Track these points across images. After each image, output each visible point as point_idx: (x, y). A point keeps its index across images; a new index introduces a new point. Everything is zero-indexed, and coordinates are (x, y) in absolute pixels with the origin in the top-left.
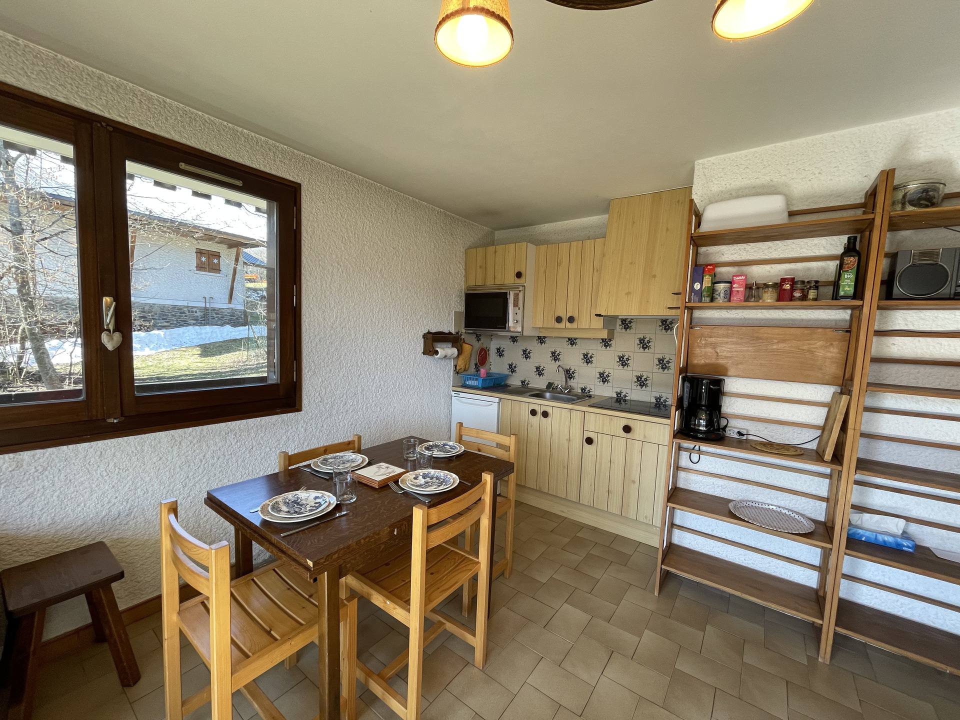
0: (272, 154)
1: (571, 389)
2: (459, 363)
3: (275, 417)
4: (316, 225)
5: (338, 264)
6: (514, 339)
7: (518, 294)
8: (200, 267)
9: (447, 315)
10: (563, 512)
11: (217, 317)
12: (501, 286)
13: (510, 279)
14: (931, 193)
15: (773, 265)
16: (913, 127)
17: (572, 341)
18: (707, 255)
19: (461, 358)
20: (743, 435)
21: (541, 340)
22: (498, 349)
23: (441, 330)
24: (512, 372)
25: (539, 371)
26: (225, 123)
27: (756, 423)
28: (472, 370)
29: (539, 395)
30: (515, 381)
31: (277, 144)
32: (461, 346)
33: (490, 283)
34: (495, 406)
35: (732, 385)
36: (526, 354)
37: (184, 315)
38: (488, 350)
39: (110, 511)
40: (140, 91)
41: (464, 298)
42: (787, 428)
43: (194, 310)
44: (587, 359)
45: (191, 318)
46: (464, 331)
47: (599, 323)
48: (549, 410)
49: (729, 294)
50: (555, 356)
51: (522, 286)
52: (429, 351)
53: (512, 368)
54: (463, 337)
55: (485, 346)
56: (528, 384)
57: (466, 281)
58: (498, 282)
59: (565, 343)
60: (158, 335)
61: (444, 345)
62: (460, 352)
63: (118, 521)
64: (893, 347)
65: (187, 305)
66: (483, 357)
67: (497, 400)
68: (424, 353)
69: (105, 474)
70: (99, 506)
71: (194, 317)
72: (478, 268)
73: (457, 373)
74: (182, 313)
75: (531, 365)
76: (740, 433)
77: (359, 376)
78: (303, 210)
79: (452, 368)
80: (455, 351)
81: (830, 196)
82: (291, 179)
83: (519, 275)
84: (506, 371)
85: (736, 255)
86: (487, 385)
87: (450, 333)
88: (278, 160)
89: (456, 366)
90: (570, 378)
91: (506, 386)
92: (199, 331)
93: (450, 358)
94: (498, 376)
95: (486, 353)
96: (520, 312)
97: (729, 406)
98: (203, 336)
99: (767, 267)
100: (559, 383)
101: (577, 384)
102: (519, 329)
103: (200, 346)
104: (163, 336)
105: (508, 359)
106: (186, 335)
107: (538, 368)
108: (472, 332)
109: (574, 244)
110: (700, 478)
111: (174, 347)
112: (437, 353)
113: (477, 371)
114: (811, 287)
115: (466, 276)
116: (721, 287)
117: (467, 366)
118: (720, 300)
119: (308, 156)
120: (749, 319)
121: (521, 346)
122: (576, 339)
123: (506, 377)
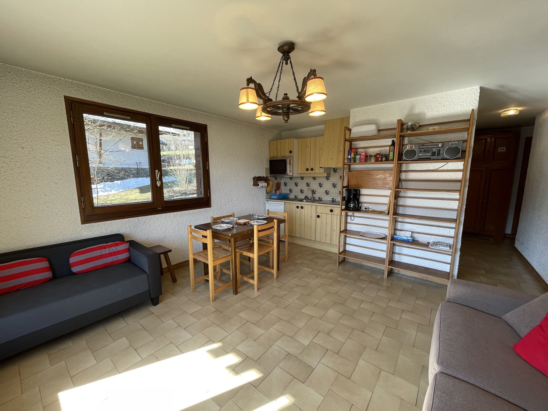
0: (197, 116)
1: (314, 198)
2: (268, 189)
3: (203, 209)
4: (213, 139)
5: (221, 153)
6: (291, 178)
7: (290, 160)
8: (133, 147)
9: (262, 169)
10: (310, 245)
11: (144, 173)
12: (284, 157)
13: (287, 154)
14: (413, 126)
15: (375, 148)
16: (414, 101)
17: (314, 178)
18: (355, 144)
19: (269, 187)
20: (367, 209)
21: (302, 178)
22: (285, 183)
23: (260, 176)
24: (291, 192)
25: (302, 191)
26: (184, 108)
27: (371, 205)
28: (274, 192)
29: (301, 200)
30: (292, 196)
31: (199, 112)
32: (269, 182)
33: (279, 156)
34: (283, 205)
35: (364, 191)
36: (296, 185)
37: (127, 172)
38: (281, 184)
39: (160, 237)
40: (161, 103)
41: (269, 162)
42: (381, 206)
43: (132, 169)
44: (321, 185)
45: (131, 174)
46: (269, 176)
47: (322, 171)
48: (304, 206)
49: (360, 159)
50: (308, 185)
51: (292, 156)
52: (256, 184)
53: (291, 191)
54: (269, 178)
55: (279, 182)
56: (297, 197)
57: (270, 155)
58: (283, 155)
59: (312, 179)
60: (117, 184)
61: (261, 182)
62: (268, 185)
63: (162, 240)
64: (409, 176)
65: (128, 167)
66: (278, 186)
67: (283, 203)
68: (254, 185)
69: (158, 225)
70: (157, 235)
71: (132, 173)
72: (274, 149)
73: (268, 193)
74: (126, 172)
75: (298, 189)
76: (366, 208)
77: (230, 195)
78: (208, 134)
79: (265, 191)
80: (266, 184)
81: (391, 124)
82: (204, 123)
83: (291, 152)
84: (288, 192)
85: (364, 145)
86: (280, 198)
87: (264, 177)
88: (199, 117)
89: (267, 191)
90: (314, 194)
91: (288, 198)
92: (136, 180)
93: (264, 187)
94: (284, 194)
95: (280, 185)
96: (291, 167)
97: (363, 199)
98: (139, 183)
99: (374, 149)
100: (309, 196)
101: (317, 196)
102: (291, 174)
103: (139, 188)
104: (120, 184)
105: (288, 187)
106: (131, 182)
107: (301, 190)
108: (273, 176)
109: (312, 138)
110: (354, 225)
111: (125, 189)
112: (259, 185)
113: (276, 192)
114: (383, 156)
115: (269, 153)
116: (358, 157)
117: (271, 191)
118: (358, 161)
119: (209, 114)
120: (369, 168)
121: (294, 181)
122: (316, 177)
123: (288, 194)
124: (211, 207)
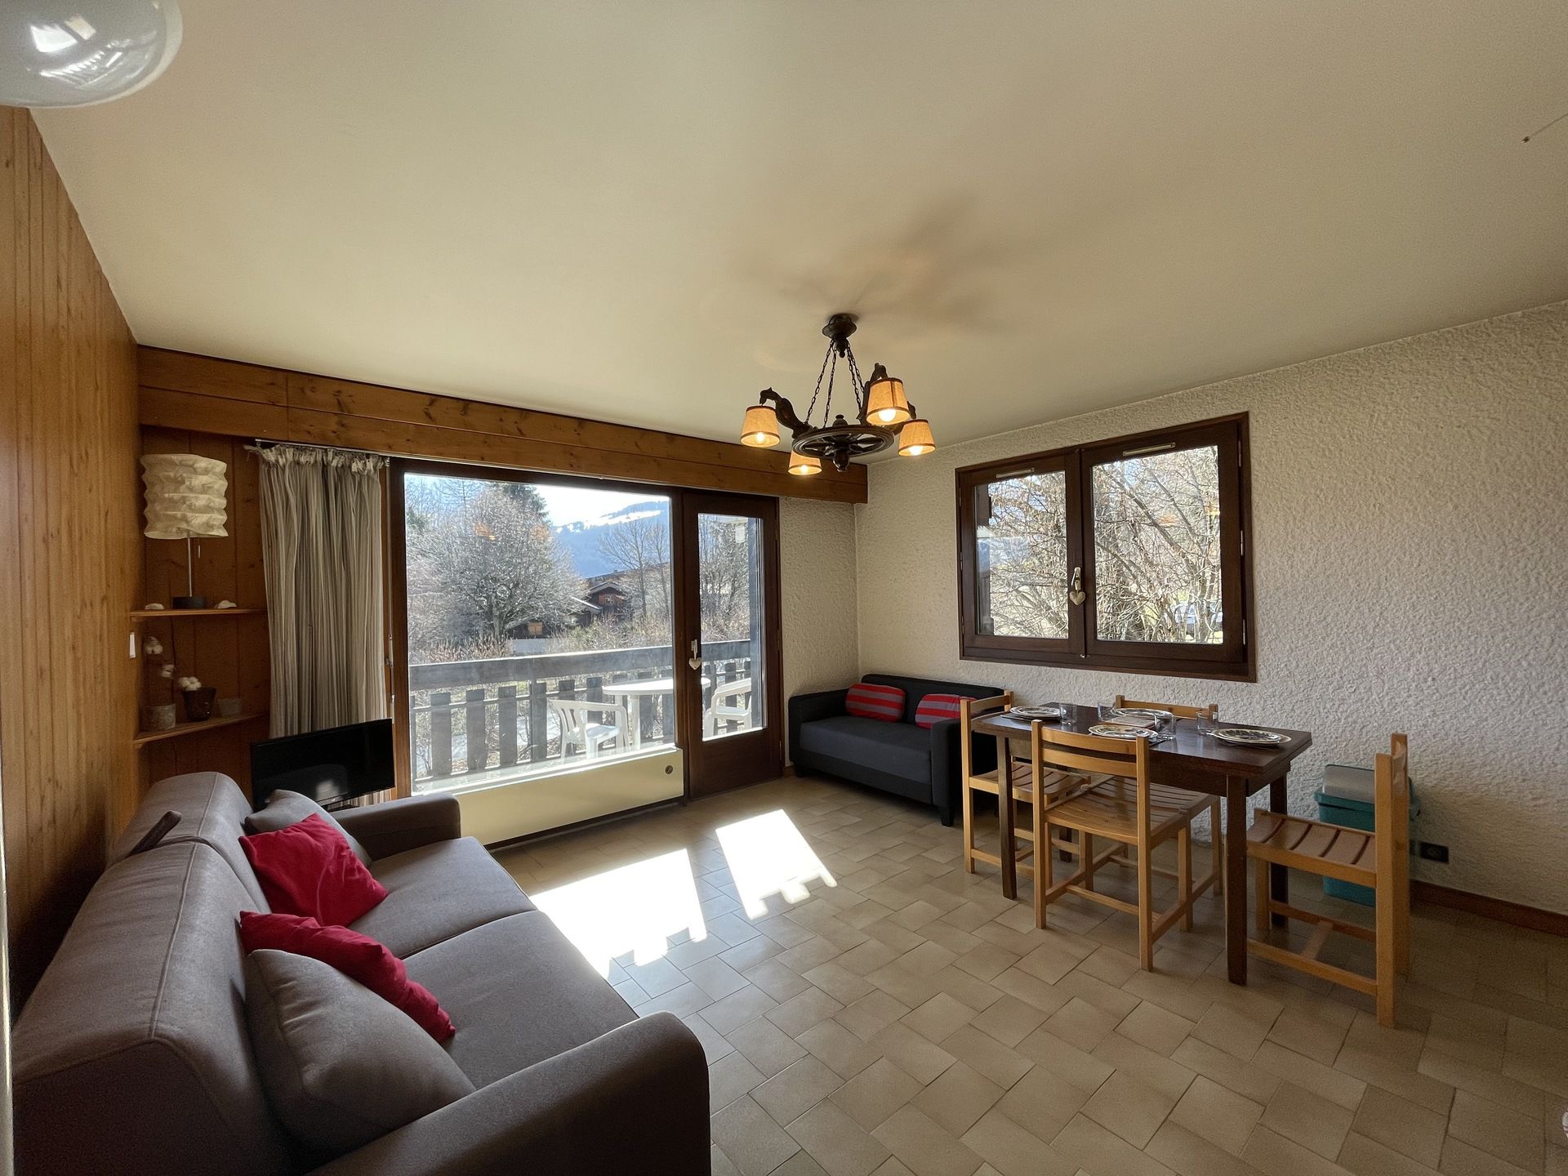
0: (1209, 398)
31: (1217, 384)
78: (1253, 439)
82: (1238, 412)
88: (1217, 401)
119: (1259, 374)
124: (1255, 682)
